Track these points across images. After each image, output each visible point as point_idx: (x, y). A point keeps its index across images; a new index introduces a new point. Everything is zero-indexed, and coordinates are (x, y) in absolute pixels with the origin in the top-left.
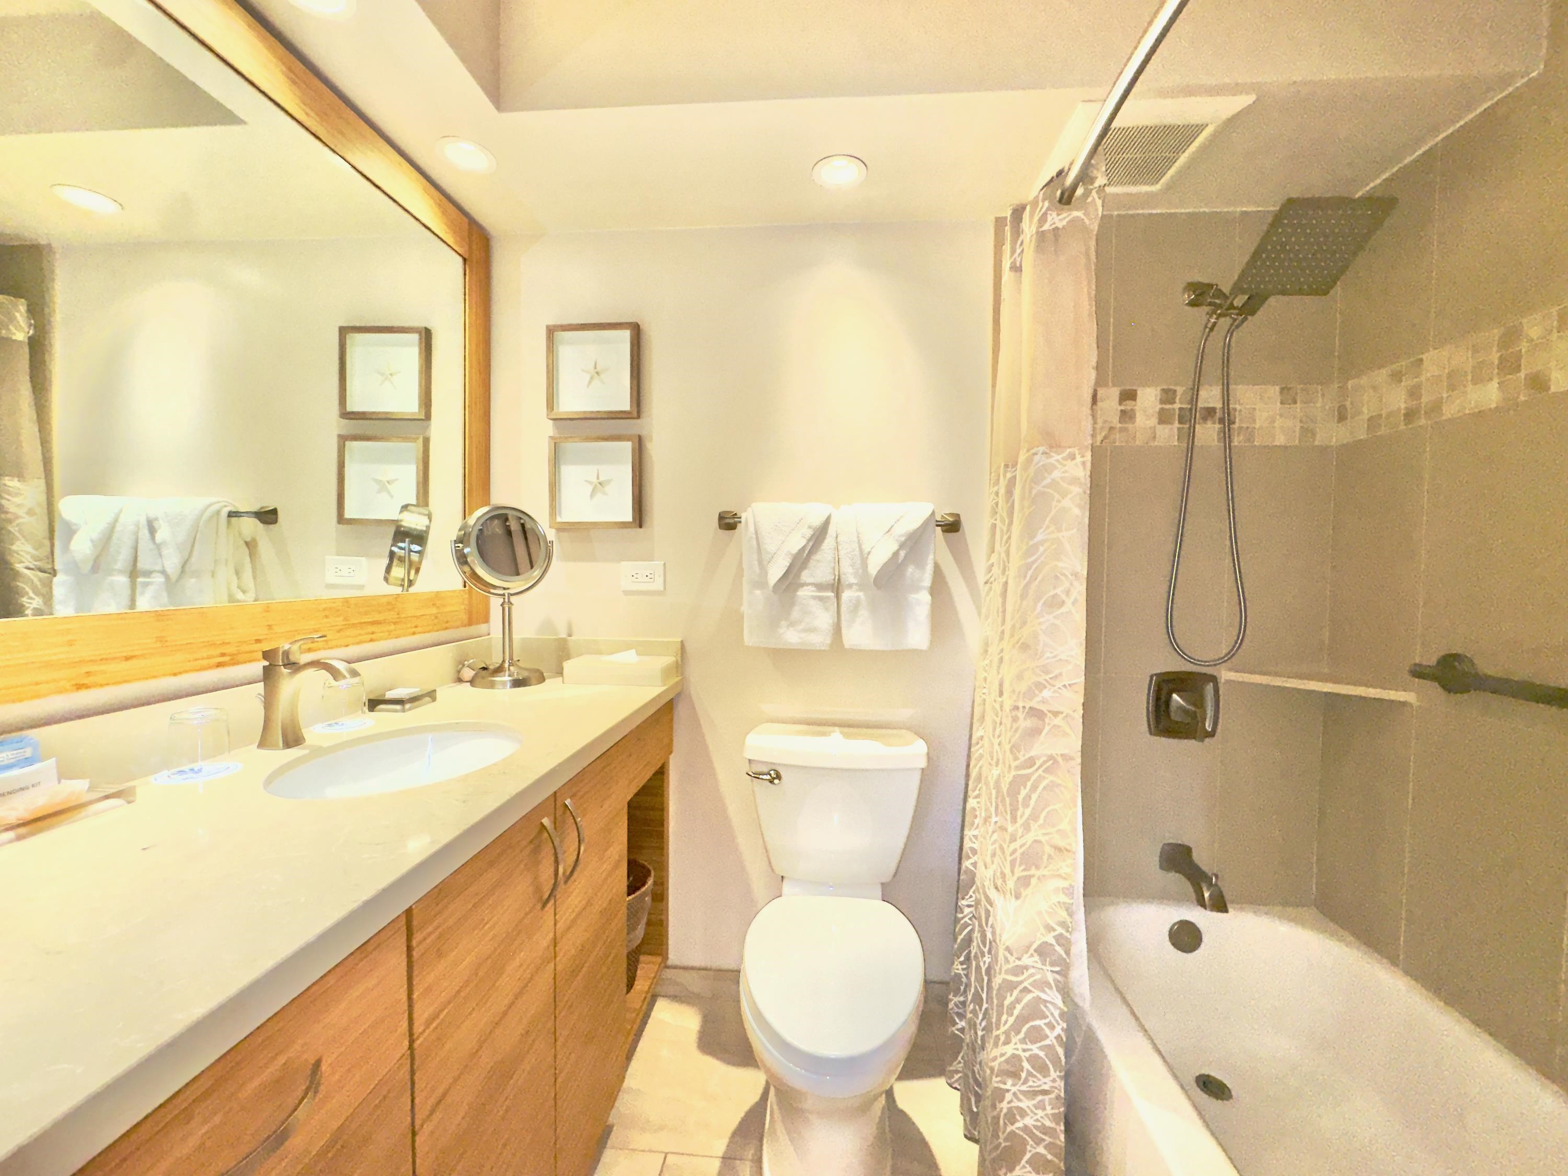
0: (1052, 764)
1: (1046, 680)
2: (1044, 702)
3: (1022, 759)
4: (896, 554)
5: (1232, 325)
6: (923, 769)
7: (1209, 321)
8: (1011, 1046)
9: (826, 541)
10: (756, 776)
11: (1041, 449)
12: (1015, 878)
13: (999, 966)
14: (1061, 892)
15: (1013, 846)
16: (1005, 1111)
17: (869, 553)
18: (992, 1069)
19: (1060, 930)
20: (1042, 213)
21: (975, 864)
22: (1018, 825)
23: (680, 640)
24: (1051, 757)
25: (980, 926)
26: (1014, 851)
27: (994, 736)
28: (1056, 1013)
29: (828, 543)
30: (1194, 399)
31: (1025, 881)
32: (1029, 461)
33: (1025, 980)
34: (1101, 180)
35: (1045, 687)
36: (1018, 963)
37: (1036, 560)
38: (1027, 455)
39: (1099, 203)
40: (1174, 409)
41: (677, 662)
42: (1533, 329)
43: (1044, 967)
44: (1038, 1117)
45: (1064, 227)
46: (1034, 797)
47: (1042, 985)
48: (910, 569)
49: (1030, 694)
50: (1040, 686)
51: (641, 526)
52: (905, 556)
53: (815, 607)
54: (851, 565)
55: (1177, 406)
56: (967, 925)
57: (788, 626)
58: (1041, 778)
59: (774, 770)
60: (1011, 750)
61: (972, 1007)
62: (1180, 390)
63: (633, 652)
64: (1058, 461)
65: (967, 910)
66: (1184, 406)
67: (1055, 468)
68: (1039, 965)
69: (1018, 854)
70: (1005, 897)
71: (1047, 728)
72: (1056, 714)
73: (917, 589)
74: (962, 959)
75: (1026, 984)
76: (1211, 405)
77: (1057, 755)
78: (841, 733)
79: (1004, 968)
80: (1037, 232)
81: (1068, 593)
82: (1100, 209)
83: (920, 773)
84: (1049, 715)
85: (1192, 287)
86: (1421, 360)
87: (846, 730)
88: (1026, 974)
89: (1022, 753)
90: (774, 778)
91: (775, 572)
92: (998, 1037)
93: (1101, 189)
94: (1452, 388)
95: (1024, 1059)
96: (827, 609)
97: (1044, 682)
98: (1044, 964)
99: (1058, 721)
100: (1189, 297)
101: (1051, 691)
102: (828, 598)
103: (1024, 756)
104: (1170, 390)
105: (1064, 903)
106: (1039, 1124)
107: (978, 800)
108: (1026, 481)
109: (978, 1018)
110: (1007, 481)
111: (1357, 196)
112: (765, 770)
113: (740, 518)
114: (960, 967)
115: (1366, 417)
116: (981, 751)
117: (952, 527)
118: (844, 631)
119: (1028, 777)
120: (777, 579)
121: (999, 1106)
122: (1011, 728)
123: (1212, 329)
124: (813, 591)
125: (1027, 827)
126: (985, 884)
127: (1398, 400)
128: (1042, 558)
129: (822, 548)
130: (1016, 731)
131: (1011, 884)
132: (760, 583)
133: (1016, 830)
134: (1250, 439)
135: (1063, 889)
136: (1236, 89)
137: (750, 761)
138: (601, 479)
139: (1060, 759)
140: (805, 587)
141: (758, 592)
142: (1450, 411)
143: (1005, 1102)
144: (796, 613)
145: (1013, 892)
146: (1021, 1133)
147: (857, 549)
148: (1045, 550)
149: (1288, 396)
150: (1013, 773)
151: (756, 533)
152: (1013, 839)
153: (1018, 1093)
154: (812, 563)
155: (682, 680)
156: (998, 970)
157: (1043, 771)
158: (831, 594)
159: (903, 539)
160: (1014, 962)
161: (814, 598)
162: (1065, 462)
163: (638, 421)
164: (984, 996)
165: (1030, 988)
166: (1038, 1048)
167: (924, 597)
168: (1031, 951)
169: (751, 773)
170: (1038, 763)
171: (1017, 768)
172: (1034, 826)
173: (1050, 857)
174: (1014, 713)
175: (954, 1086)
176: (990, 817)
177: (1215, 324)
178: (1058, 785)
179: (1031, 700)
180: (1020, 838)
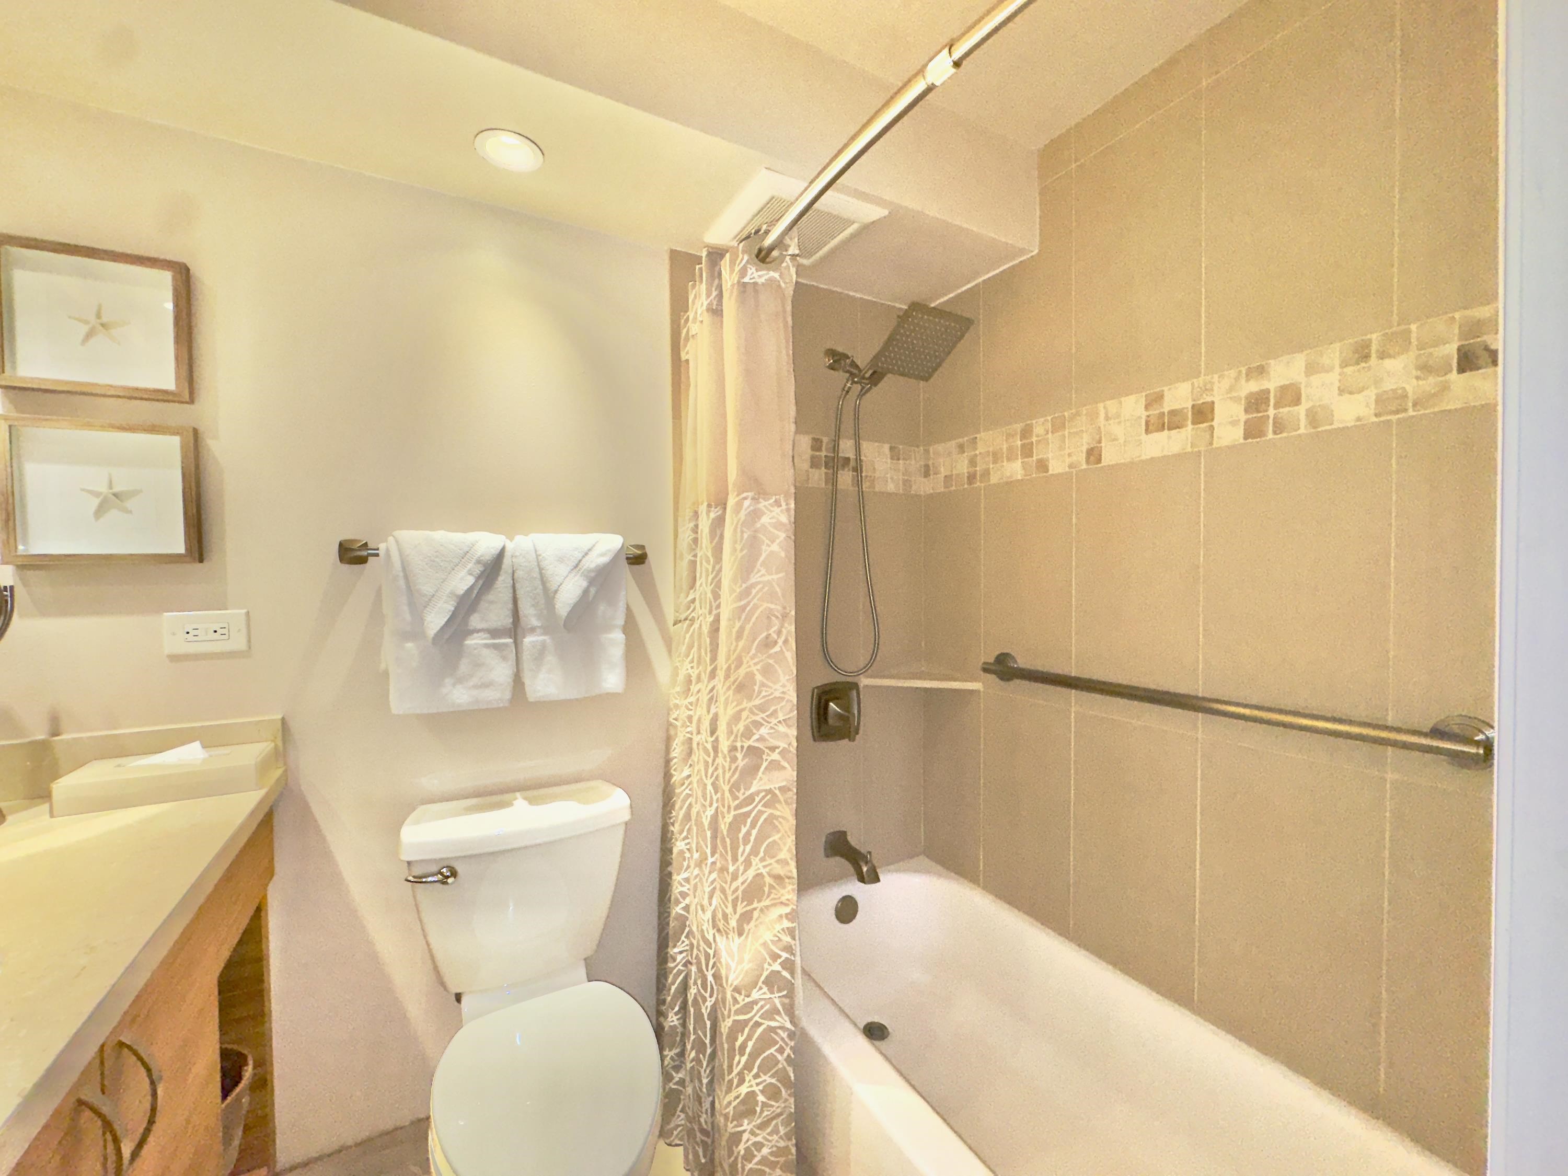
0: (771, 799)
1: (763, 718)
2: (761, 739)
3: (742, 797)
4: (586, 592)
5: (862, 390)
6: (626, 824)
7: (845, 385)
8: (746, 1084)
9: (500, 578)
10: (419, 880)
11: (750, 494)
12: (737, 916)
13: (727, 1009)
14: (784, 918)
15: (735, 885)
16: (742, 1152)
17: (556, 592)
18: (726, 1117)
19: (785, 955)
20: (742, 265)
21: (687, 908)
22: (739, 863)
23: (280, 717)
24: (769, 792)
25: (700, 970)
26: (737, 889)
27: (706, 776)
28: (784, 1035)
29: (503, 582)
30: (835, 448)
31: (746, 917)
32: (739, 505)
33: (755, 1015)
34: (793, 250)
35: (762, 725)
36: (747, 1000)
37: (749, 603)
38: (737, 499)
39: (793, 271)
40: (820, 456)
41: (276, 748)
42: (1039, 430)
43: (772, 996)
44: (773, 1143)
45: (763, 284)
46: (754, 832)
47: (772, 1013)
48: (602, 607)
49: (747, 734)
50: (758, 725)
51: (201, 560)
52: (597, 592)
53: (490, 657)
54: (533, 605)
55: (823, 453)
56: (680, 972)
57: (454, 685)
58: (761, 813)
59: (447, 867)
60: (730, 791)
61: (693, 1054)
62: (825, 440)
63: (197, 745)
64: (765, 506)
65: (679, 958)
66: (829, 455)
67: (764, 514)
68: (768, 996)
69: (740, 892)
70: (727, 937)
71: (765, 764)
72: (773, 749)
73: (608, 628)
74: (677, 1009)
75: (757, 1018)
76: (847, 456)
77: (775, 788)
78: (525, 798)
79: (733, 1009)
80: (739, 282)
81: (779, 633)
82: (794, 276)
83: (623, 827)
84: (767, 751)
85: (831, 353)
86: (976, 438)
87: (530, 793)
88: (756, 1008)
89: (742, 791)
90: (448, 877)
91: (435, 620)
92: (731, 1081)
93: (794, 256)
94: (995, 462)
95: (758, 1093)
96: (504, 658)
97: (762, 721)
98: (772, 993)
99: (775, 756)
100: (829, 360)
101: (768, 727)
102: (506, 645)
103: (744, 794)
104: (818, 439)
105: (788, 928)
106: (774, 1149)
107: (687, 841)
108: (737, 524)
109: (702, 1067)
110: (710, 521)
111: (933, 305)
112: (434, 869)
113: (378, 549)
114: (675, 1018)
115: (943, 475)
116: (687, 791)
117: (638, 559)
118: (527, 681)
119: (747, 814)
120: (438, 628)
121: (736, 1151)
122: (730, 769)
123: (848, 392)
124: (485, 639)
125: (748, 864)
126: (704, 928)
127: (962, 467)
128: (755, 601)
129: (496, 586)
130: (734, 772)
131: (733, 923)
132: (414, 633)
133: (738, 869)
134: (872, 485)
135: (787, 915)
136: (878, 201)
137: (409, 863)
138: (116, 489)
139: (777, 792)
140: (475, 635)
141: (409, 645)
142: (994, 479)
143: (742, 1143)
144: (464, 666)
145: (736, 930)
146: (759, 1167)
147: (541, 587)
148: (757, 592)
149: (895, 455)
150: (733, 813)
151: (404, 569)
152: (735, 877)
153: (755, 1129)
154: (483, 605)
155: (286, 771)
156: (726, 1013)
157: (763, 806)
158: (509, 641)
159: (593, 574)
160: (744, 1000)
161: (487, 646)
162: (772, 509)
163: (192, 406)
164: (707, 1041)
165: (760, 1020)
166: (770, 1077)
167: (618, 636)
168: (760, 984)
169: (411, 878)
170: (757, 799)
171: (736, 808)
172: (755, 861)
173: (771, 887)
174: (733, 753)
175: (673, 1144)
176: (706, 859)
177: (850, 388)
178: (777, 817)
179: (749, 739)
180: (742, 874)
